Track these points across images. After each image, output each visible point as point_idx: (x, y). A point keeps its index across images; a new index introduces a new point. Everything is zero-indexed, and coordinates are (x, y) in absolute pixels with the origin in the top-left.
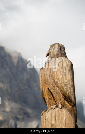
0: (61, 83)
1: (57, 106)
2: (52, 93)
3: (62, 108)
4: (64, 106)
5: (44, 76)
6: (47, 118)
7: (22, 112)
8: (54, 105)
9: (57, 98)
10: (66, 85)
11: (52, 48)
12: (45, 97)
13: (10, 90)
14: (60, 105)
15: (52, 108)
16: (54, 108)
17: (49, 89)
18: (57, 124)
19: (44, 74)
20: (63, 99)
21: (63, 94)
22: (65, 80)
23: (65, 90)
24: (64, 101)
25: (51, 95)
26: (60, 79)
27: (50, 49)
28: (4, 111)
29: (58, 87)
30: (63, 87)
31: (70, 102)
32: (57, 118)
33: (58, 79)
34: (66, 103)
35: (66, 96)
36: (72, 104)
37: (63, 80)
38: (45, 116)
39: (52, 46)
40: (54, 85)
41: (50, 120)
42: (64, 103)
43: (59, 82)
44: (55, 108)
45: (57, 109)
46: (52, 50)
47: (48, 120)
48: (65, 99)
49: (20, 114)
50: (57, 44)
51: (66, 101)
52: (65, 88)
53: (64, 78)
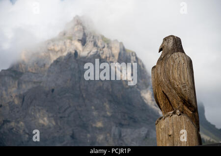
0: (178, 84)
1: (174, 113)
2: (168, 96)
3: (180, 115)
4: (182, 112)
5: (157, 76)
6: (162, 127)
7: (126, 116)
8: (171, 111)
9: (175, 102)
10: (184, 87)
11: (165, 42)
12: (159, 102)
13: (111, 90)
14: (178, 111)
15: (168, 116)
16: (170, 115)
17: (163, 91)
18: (175, 134)
19: (157, 74)
20: (181, 104)
21: (181, 98)
22: (183, 80)
23: (184, 92)
24: (183, 106)
25: (166, 99)
26: (177, 79)
27: (163, 43)
28: (104, 116)
29: (175, 89)
30: (180, 89)
31: (190, 106)
32: (175, 127)
33: (174, 79)
34: (186, 108)
35: (185, 100)
36: (193, 109)
37: (181, 80)
38: (160, 125)
39: (165, 39)
40: (170, 87)
41: (167, 129)
42: (183, 108)
43: (176, 83)
44: (172, 115)
45: (174, 116)
46: (166, 44)
47: (164, 130)
48: (183, 103)
49: (125, 119)
50: (172, 36)
51: (186, 105)
52: (183, 90)
53: (182, 78)
